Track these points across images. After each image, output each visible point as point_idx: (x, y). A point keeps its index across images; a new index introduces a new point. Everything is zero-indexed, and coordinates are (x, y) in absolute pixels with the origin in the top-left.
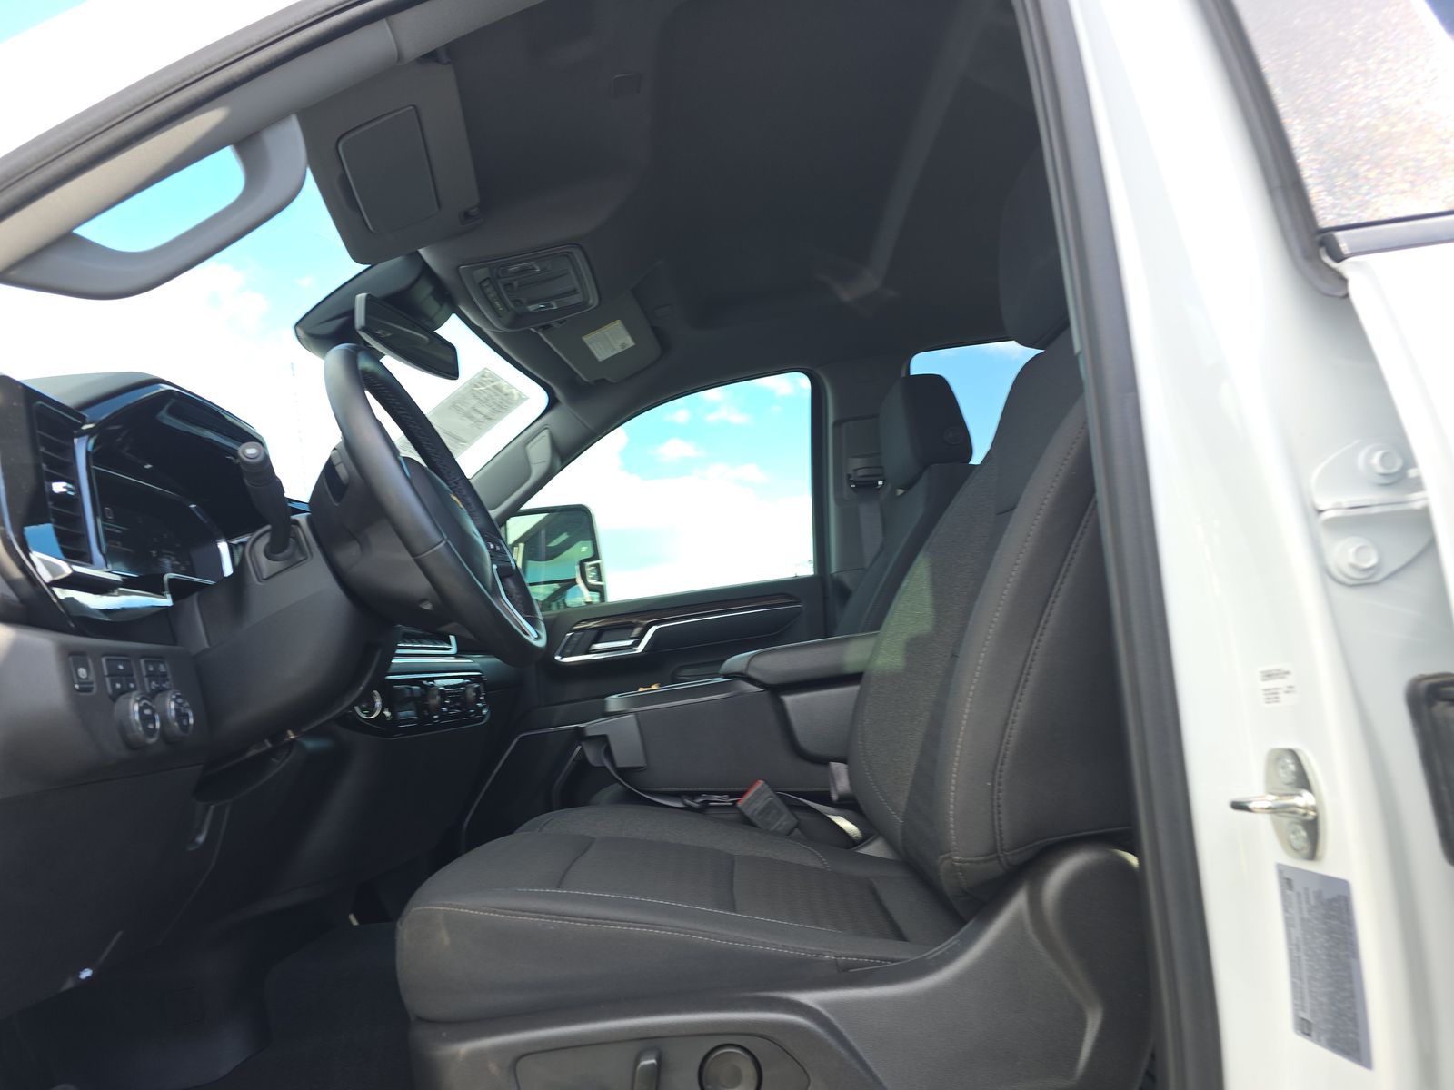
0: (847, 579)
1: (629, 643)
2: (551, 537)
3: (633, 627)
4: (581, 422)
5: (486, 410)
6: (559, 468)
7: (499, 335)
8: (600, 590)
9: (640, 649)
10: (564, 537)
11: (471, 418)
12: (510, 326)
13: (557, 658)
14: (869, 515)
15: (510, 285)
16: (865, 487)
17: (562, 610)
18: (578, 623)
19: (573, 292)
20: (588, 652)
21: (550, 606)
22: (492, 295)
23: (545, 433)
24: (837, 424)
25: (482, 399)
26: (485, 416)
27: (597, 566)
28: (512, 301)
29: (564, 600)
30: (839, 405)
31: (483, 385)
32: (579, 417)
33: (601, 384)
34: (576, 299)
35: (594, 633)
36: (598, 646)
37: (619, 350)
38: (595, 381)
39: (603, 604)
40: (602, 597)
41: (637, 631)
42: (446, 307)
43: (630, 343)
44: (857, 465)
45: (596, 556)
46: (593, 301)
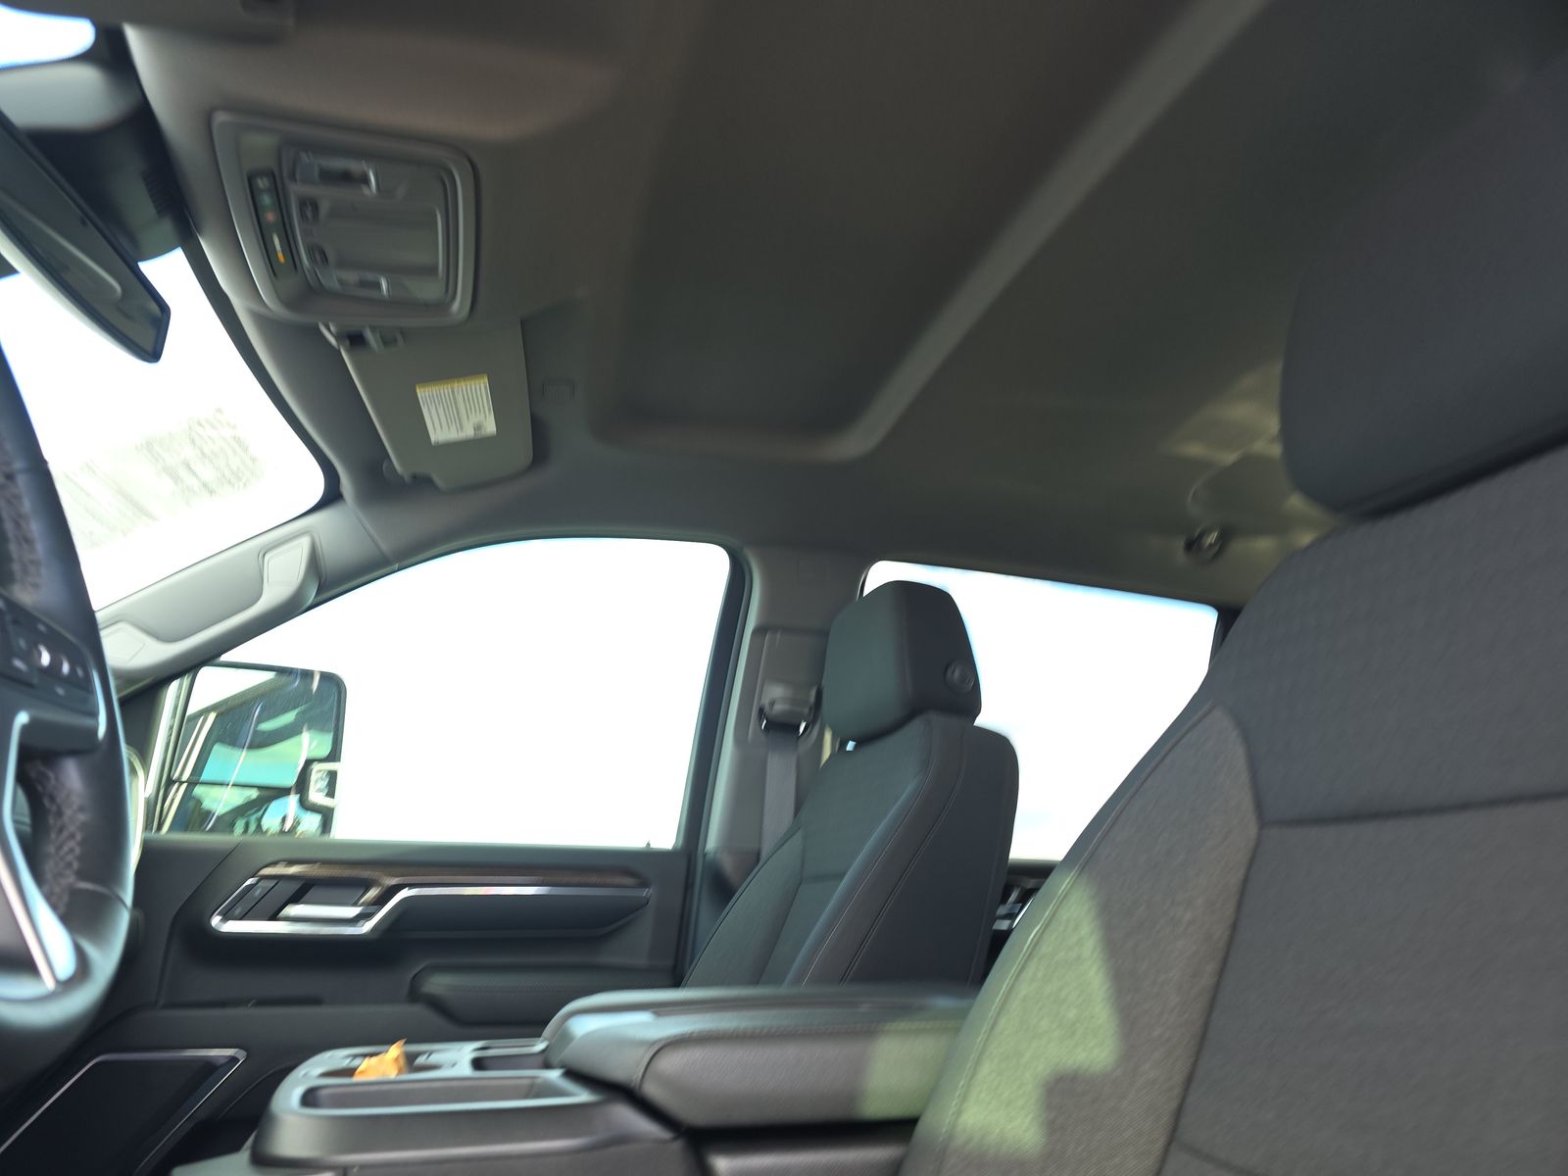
0: (728, 865)
1: (351, 912)
2: (269, 713)
3: (367, 885)
4: (371, 537)
5: (208, 473)
6: (310, 602)
7: (264, 322)
8: (327, 816)
9: (366, 927)
10: (289, 718)
11: (176, 479)
12: (290, 303)
13: (216, 921)
14: (781, 773)
15: (315, 207)
16: (781, 728)
17: (250, 838)
18: (274, 864)
19: (431, 270)
20: (274, 917)
21: (232, 826)
22: (270, 217)
23: (304, 544)
24: (759, 631)
25: (206, 451)
26: (205, 485)
27: (332, 776)
28: (310, 251)
29: (259, 820)
30: (770, 604)
31: (213, 427)
32: (368, 526)
33: (421, 484)
34: (428, 290)
35: (295, 886)
36: (293, 910)
37: (469, 432)
38: (415, 477)
39: (325, 839)
40: (326, 825)
41: (372, 893)
42: (167, 227)
43: (490, 427)
44: (776, 696)
45: (334, 755)
46: (459, 306)
